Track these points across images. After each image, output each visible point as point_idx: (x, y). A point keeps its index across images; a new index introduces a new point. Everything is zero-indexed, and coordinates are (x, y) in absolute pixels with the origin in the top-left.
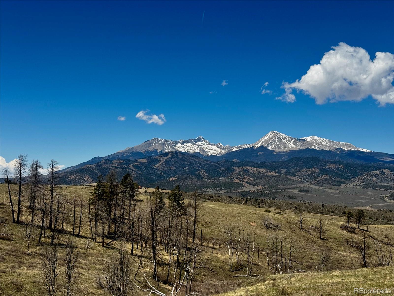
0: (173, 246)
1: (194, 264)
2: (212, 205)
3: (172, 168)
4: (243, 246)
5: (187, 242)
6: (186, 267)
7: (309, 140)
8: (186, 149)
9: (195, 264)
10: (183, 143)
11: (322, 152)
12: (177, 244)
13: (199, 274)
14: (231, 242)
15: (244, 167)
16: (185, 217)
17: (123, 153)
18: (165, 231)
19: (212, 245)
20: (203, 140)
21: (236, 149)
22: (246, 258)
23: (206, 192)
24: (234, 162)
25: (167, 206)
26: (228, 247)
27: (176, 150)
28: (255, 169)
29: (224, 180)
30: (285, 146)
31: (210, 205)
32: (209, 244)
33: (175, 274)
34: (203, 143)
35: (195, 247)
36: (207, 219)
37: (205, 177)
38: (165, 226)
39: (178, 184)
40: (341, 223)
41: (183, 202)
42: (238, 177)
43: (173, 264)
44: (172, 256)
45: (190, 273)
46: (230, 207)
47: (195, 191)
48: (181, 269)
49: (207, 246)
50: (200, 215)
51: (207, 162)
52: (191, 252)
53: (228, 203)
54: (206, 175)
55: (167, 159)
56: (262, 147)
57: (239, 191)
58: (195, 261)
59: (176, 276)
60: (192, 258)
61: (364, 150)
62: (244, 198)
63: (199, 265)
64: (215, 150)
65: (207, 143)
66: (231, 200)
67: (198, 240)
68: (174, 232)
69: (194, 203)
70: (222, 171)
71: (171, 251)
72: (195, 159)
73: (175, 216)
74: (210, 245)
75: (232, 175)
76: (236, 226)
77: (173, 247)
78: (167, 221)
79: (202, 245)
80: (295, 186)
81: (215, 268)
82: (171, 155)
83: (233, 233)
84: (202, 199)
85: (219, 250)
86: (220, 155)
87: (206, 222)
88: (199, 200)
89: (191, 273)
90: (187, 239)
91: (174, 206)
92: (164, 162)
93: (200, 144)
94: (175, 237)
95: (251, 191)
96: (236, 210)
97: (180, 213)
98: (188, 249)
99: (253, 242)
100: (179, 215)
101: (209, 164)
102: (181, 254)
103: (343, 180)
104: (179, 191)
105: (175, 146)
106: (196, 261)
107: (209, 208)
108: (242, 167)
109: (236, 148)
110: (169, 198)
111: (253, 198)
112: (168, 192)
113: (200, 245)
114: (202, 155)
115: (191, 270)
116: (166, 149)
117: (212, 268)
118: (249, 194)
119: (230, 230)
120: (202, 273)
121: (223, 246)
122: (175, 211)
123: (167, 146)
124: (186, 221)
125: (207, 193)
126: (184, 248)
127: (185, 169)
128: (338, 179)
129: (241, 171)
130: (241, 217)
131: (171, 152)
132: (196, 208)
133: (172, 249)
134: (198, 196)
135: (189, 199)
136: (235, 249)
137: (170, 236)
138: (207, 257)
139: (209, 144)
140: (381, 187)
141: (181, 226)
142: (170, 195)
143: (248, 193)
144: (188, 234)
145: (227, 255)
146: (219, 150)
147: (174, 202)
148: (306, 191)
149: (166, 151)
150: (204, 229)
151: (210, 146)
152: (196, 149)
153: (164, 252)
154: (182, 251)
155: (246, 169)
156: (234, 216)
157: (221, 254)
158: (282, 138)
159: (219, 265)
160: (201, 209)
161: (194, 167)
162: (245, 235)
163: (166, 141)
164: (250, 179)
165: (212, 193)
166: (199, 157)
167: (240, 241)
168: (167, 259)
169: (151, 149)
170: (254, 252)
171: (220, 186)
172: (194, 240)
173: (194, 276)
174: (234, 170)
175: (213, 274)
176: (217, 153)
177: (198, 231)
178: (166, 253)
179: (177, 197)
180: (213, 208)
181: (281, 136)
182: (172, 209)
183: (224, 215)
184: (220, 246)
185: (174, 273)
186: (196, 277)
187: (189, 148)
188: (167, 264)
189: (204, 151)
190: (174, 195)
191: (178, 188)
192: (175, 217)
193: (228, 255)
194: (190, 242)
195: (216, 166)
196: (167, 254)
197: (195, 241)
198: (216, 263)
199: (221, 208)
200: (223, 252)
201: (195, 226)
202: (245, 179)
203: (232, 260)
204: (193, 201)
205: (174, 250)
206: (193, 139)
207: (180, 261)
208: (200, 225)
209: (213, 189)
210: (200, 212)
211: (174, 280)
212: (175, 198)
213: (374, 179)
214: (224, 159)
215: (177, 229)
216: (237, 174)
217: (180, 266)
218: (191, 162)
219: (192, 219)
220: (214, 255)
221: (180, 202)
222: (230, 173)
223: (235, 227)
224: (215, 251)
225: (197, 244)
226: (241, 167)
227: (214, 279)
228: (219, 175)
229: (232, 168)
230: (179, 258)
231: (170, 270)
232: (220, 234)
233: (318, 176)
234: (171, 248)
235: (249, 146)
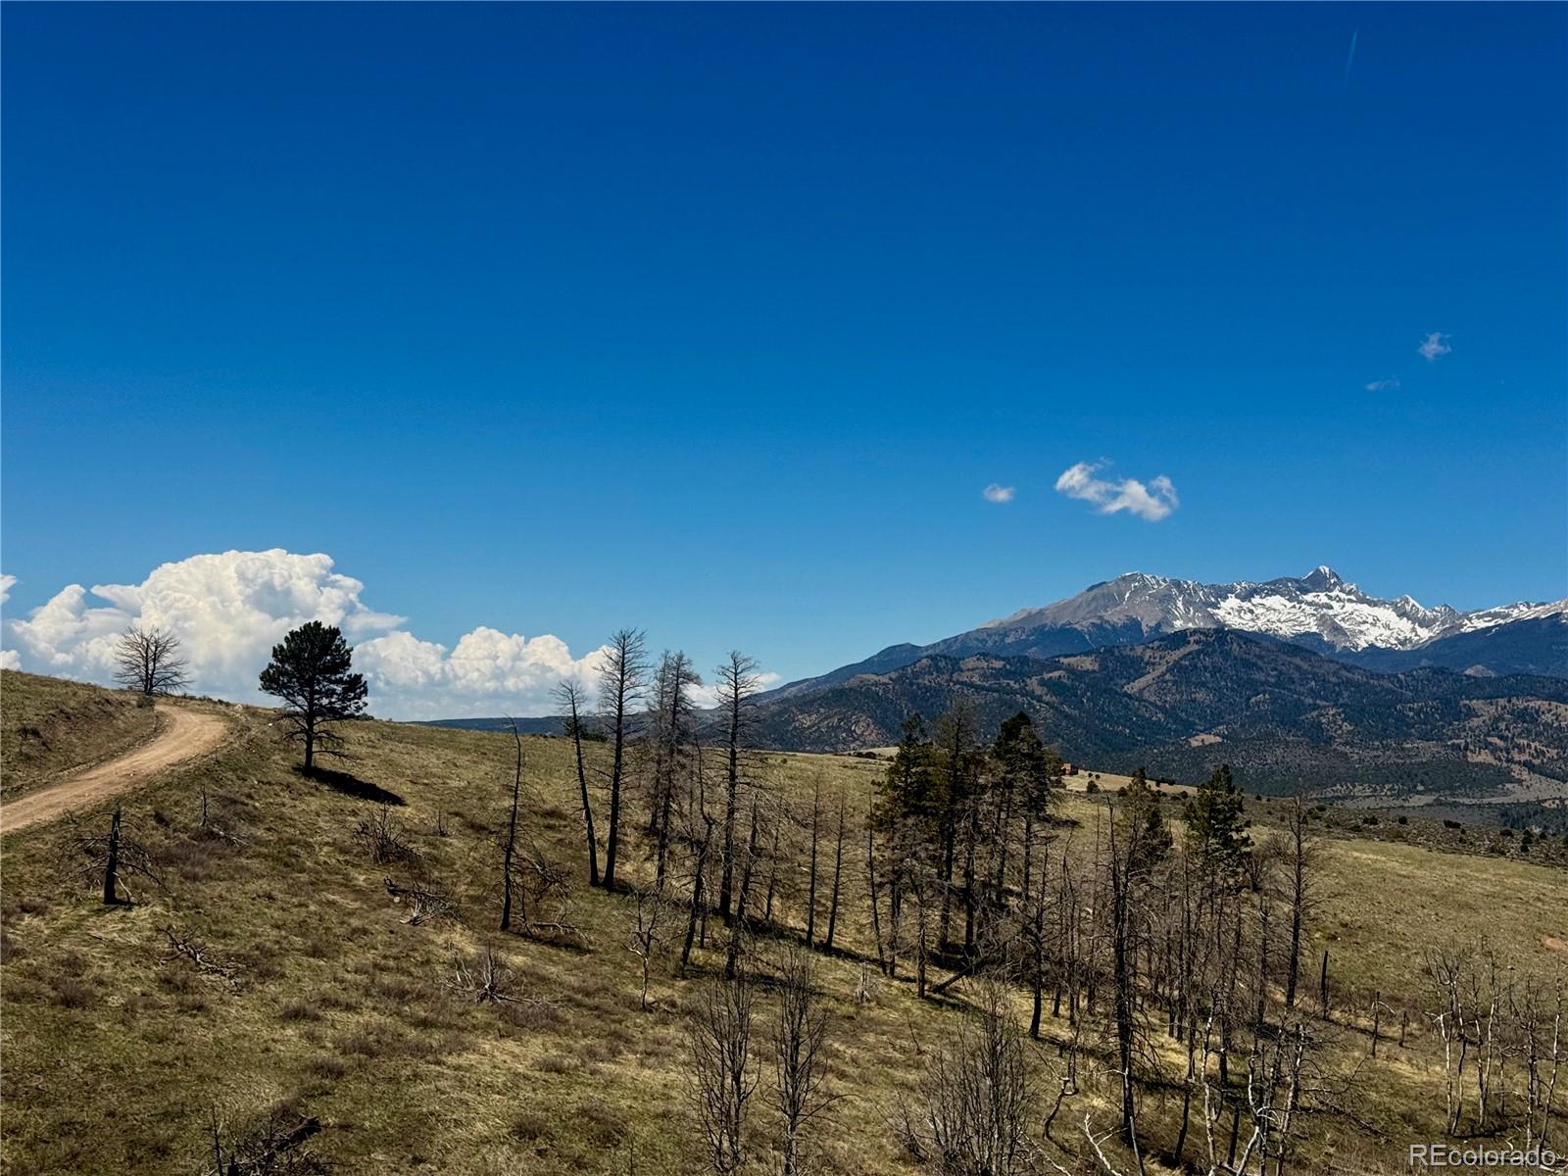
0: (1204, 1014)
1: (1291, 1094)
2: (1371, 856)
3: (1200, 696)
4: (1509, 1033)
5: (1262, 1004)
6: (1259, 1104)
8: (1263, 620)
9: (1295, 1096)
10: (1247, 596)
12: (1218, 1008)
13: (1316, 1136)
14: (1455, 1017)
15: (1514, 700)
16: (1256, 898)
17: (1003, 632)
18: (1169, 952)
19: (1373, 1023)
20: (1335, 584)
21: (1481, 624)
22: (1522, 1084)
23: (1344, 798)
24: (1469, 677)
25: (1180, 848)
26: (1440, 1034)
27: (1218, 621)
29: (1426, 750)
31: (1365, 856)
32: (1358, 1016)
33: (1211, 1130)
34: (1333, 594)
35: (1298, 1026)
36: (1348, 910)
37: (1340, 736)
38: (1169, 932)
39: (1225, 761)
41: (1244, 834)
42: (1491, 744)
43: (1203, 1088)
44: (1198, 1054)
45: (1275, 1130)
46: (1452, 865)
47: (1300, 796)
48: (1237, 1110)
49: (1349, 1026)
50: (1317, 894)
51: (1349, 675)
52: (1279, 1046)
53: (1444, 851)
54: (1347, 727)
55: (1181, 659)
57: (1495, 800)
58: (1296, 1083)
59: (1216, 1137)
60: (1285, 1069)
62: (1514, 831)
63: (1314, 1102)
64: (1387, 627)
65: (1353, 597)
66: (1456, 837)
67: (1311, 997)
68: (1206, 956)
69: (1294, 843)
70: (1418, 715)
71: (1193, 1034)
72: (1298, 661)
73: (1212, 894)
74: (1363, 1022)
75: (1463, 734)
76: (1478, 949)
77: (1206, 1020)
78: (1178, 909)
79: (1326, 1019)
81: (1383, 1119)
82: (1197, 642)
83: (1464, 976)
84: (1328, 827)
85: (1401, 1045)
86: (1408, 647)
87: (1345, 925)
88: (1314, 832)
89: (1281, 1131)
90: (1262, 991)
91: (1206, 851)
92: (1167, 671)
93: (1323, 598)
94: (1211, 978)
95: (1546, 805)
96: (1477, 879)
97: (1231, 881)
98: (1268, 1032)
99: (1553, 1019)
100: (1229, 888)
101: (1358, 685)
102: (1236, 1051)
104: (1231, 790)
105: (1216, 606)
106: (1301, 1083)
107: (1356, 866)
108: (1509, 701)
109: (1478, 617)
110: (1186, 817)
111: (1554, 835)
112: (1185, 795)
113: (1317, 1018)
114: (1331, 646)
115: (1281, 1120)
116: (1176, 618)
117: (1368, 1116)
118: (1536, 813)
119: (1450, 964)
120: (1329, 1136)
121: (1420, 1029)
122: (1214, 873)
123: (1180, 604)
124: (1259, 914)
125: (1348, 803)
126: (1250, 1025)
127: (1258, 703)
129: (1501, 718)
130: (1504, 913)
131: (1195, 632)
132: (1300, 864)
133: (1201, 1027)
134: (1310, 812)
135: (1273, 825)
136: (1472, 1043)
137: (1190, 972)
138: (1348, 1072)
139: (1361, 601)
141: (1238, 934)
142: (1191, 805)
143: (1535, 810)
144: (1268, 970)
145: (1438, 1068)
146: (1404, 626)
147: (1208, 835)
149: (1178, 624)
150: (1334, 951)
151: (1365, 608)
152: (1303, 619)
153: (1166, 1035)
154: (1242, 1038)
155: (1526, 709)
156: (1468, 906)
157: (1409, 1060)
159: (1400, 1106)
160: (1321, 869)
161: (1296, 693)
162: (1519, 987)
163: (1177, 584)
164: (1543, 752)
165: (1371, 803)
166: (1315, 654)
167: (1497, 1010)
168: (1179, 1068)
169: (1114, 616)
170: (1558, 1063)
171: (1407, 778)
172: (1290, 996)
173: (1293, 1146)
174: (1472, 713)
175: (1376, 1144)
176: (1397, 639)
177: (1309, 961)
178: (1173, 1040)
179: (1221, 817)
180: (1378, 866)
182: (1199, 862)
183: (1424, 898)
184: (1407, 1029)
185: (1208, 1126)
186: (1299, 1150)
187: (1273, 617)
188: (1179, 1088)
189: (1337, 629)
190: (1210, 804)
191: (1226, 778)
192: (1210, 895)
193: (1444, 1067)
194: (1275, 1003)
195: (1389, 691)
196: (1177, 1046)
197: (1296, 1002)
198: (1387, 1099)
199: (1410, 868)
200: (1419, 1054)
201: (1296, 937)
202: (1521, 749)
203: (1458, 1092)
204: (1291, 833)
205: (1208, 1033)
206: (1290, 580)
207: (1234, 1079)
208: (1317, 935)
209: (1375, 790)
210: (1318, 883)
211: (1208, 1156)
212: (1211, 818)
214: (1424, 662)
215: (1219, 946)
216: (1485, 730)
217: (1234, 1100)
218: (1281, 673)
219: (1286, 910)
220: (1380, 1063)
221: (1235, 836)
222: (1451, 724)
223: (1472, 951)
224: (1383, 1048)
225: (1306, 1014)
226: (1502, 702)
227: (1380, 1164)
228: (1402, 728)
229: (1462, 703)
230: (1229, 1066)
231: (1190, 1111)
232: (1408, 976)
234: (1193, 1024)
235: (1541, 612)
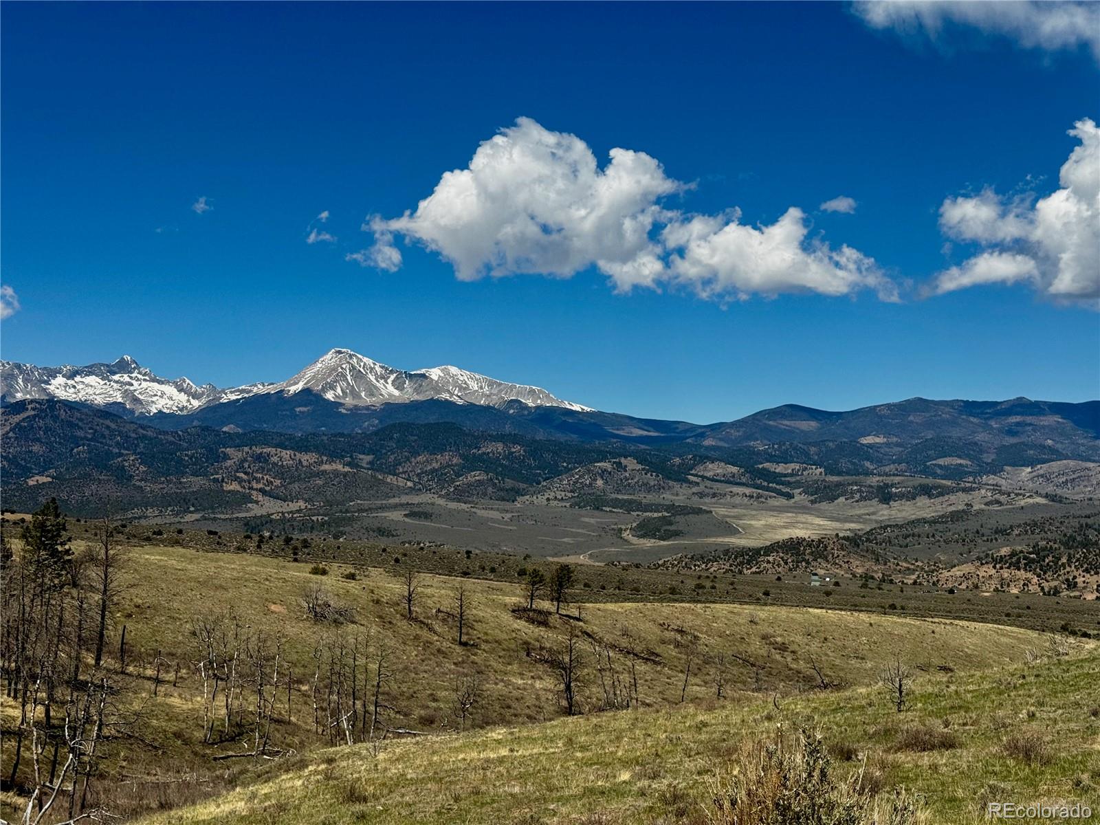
0: (34, 677)
1: (96, 728)
2: (157, 557)
3: (35, 448)
4: (246, 670)
5: (77, 667)
6: (73, 738)
7: (435, 378)
8: (83, 392)
9: (100, 729)
10: (71, 376)
11: (471, 410)
12: (45, 672)
13: (112, 756)
14: (211, 663)
15: (254, 448)
16: (74, 592)
18: (9, 636)
19: (156, 672)
20: (135, 368)
21: (233, 397)
22: (254, 703)
23: (140, 518)
24: (225, 433)
25: (18, 559)
26: (201, 676)
27: (49, 394)
28: (286, 454)
29: (195, 483)
30: (372, 390)
31: (153, 557)
32: (145, 668)
33: (37, 760)
34: (133, 375)
35: (102, 680)
36: (141, 596)
37: (137, 475)
38: (8, 621)
39: (54, 495)
40: (514, 600)
41: (67, 547)
42: (238, 477)
43: (32, 731)
44: (29, 707)
45: (84, 754)
46: (212, 560)
47: (108, 517)
48: (57, 744)
49: (139, 676)
50: (119, 586)
51: (145, 432)
52: (89, 695)
53: (207, 551)
54: (143, 468)
55: (21, 421)
56: (307, 391)
57: (240, 515)
58: (100, 720)
59: (41, 765)
60: (93, 711)
61: (576, 407)
62: (253, 535)
63: (113, 732)
64: (171, 398)
65: (147, 378)
66: (215, 541)
67: (113, 658)
68: (37, 636)
69: (103, 551)
70: (191, 459)
71: (25, 693)
72: (108, 422)
73: (43, 589)
74: (149, 672)
75: (221, 471)
76: (227, 616)
77: (35, 683)
78: (16, 604)
79: (123, 673)
80: (396, 500)
81: (160, 738)
82: (33, 409)
83: (218, 634)
84: (128, 538)
85: (175, 685)
86: (185, 412)
87: (138, 607)
88: (117, 543)
89: (89, 755)
90: (78, 658)
91: (38, 561)
92: (11, 430)
93: (126, 378)
94: (40, 652)
95: (273, 517)
96: (228, 569)
97: (56, 581)
98: (80, 686)
99: (274, 658)
100: (55, 586)
101: (151, 439)
102: (57, 702)
103: (522, 486)
104: (57, 516)
105: (47, 383)
106: (104, 719)
107: (148, 564)
108: (251, 449)
109: (231, 392)
110: (24, 536)
111: (278, 536)
112: (23, 520)
113: (116, 673)
114: (132, 412)
115: (88, 748)
116: (18, 391)
117: (151, 736)
118: (267, 522)
119: (208, 627)
120: (122, 754)
121: (188, 673)
122: (43, 576)
123: (20, 381)
124: (77, 603)
125: (143, 522)
126: (67, 682)
127: (78, 453)
128: (509, 483)
129: (245, 460)
130: (244, 590)
131: (32, 401)
132: (107, 566)
133: (31, 688)
134: (115, 529)
135: (88, 539)
136: (222, 679)
137: (24, 648)
138: (137, 708)
139: (153, 380)
140: (616, 503)
141: (61, 619)
142: (28, 527)
143: (267, 520)
144: (82, 642)
145: (199, 699)
146: (183, 398)
147: (39, 549)
148: (427, 516)
149: (19, 396)
150: (130, 625)
151: (155, 386)
152: (112, 392)
153: (5, 696)
154: (62, 693)
155: (261, 453)
156: (222, 587)
157: (180, 695)
158: (363, 368)
159: (173, 727)
160: (122, 568)
161: (106, 444)
162: (253, 639)
163: (18, 367)
164: (271, 482)
165: (159, 521)
166: (121, 418)
167: (238, 656)
168: (14, 719)
170: (277, 686)
171: (183, 502)
172: (98, 659)
173: (97, 764)
174: (226, 457)
175: (155, 755)
176: (177, 407)
177: (112, 633)
178: (11, 699)
179: (50, 535)
180: (162, 563)
181: (362, 364)
182: (32, 569)
183: (192, 584)
184: (179, 674)
185: (35, 758)
186: (101, 767)
187: (90, 391)
188: (15, 733)
189: (136, 400)
190: (41, 526)
191: (53, 508)
192: (41, 592)
193: (203, 697)
194: (87, 665)
195: (172, 443)
196: (13, 703)
197: (102, 663)
198: (164, 724)
199: (184, 564)
200: (186, 690)
201: (103, 618)
202: (258, 481)
203: (211, 713)
204: (101, 544)
205: (36, 691)
206: (103, 365)
207: (55, 722)
208: (118, 615)
209: (161, 511)
210: (120, 578)
211: (35, 779)
212: (42, 536)
213: (600, 482)
214: (195, 423)
215: (47, 628)
216: (235, 468)
217: (53, 737)
218: (96, 431)
219: (96, 598)
220: (159, 699)
221: (60, 548)
222: (213, 465)
223: (223, 617)
224: (162, 689)
225: (108, 670)
226: (246, 449)
227: (158, 769)
228: (181, 469)
229: (220, 450)
230: (52, 713)
231: (22, 749)
232: (180, 638)
233: (458, 475)
234: (26, 686)
235: (272, 389)
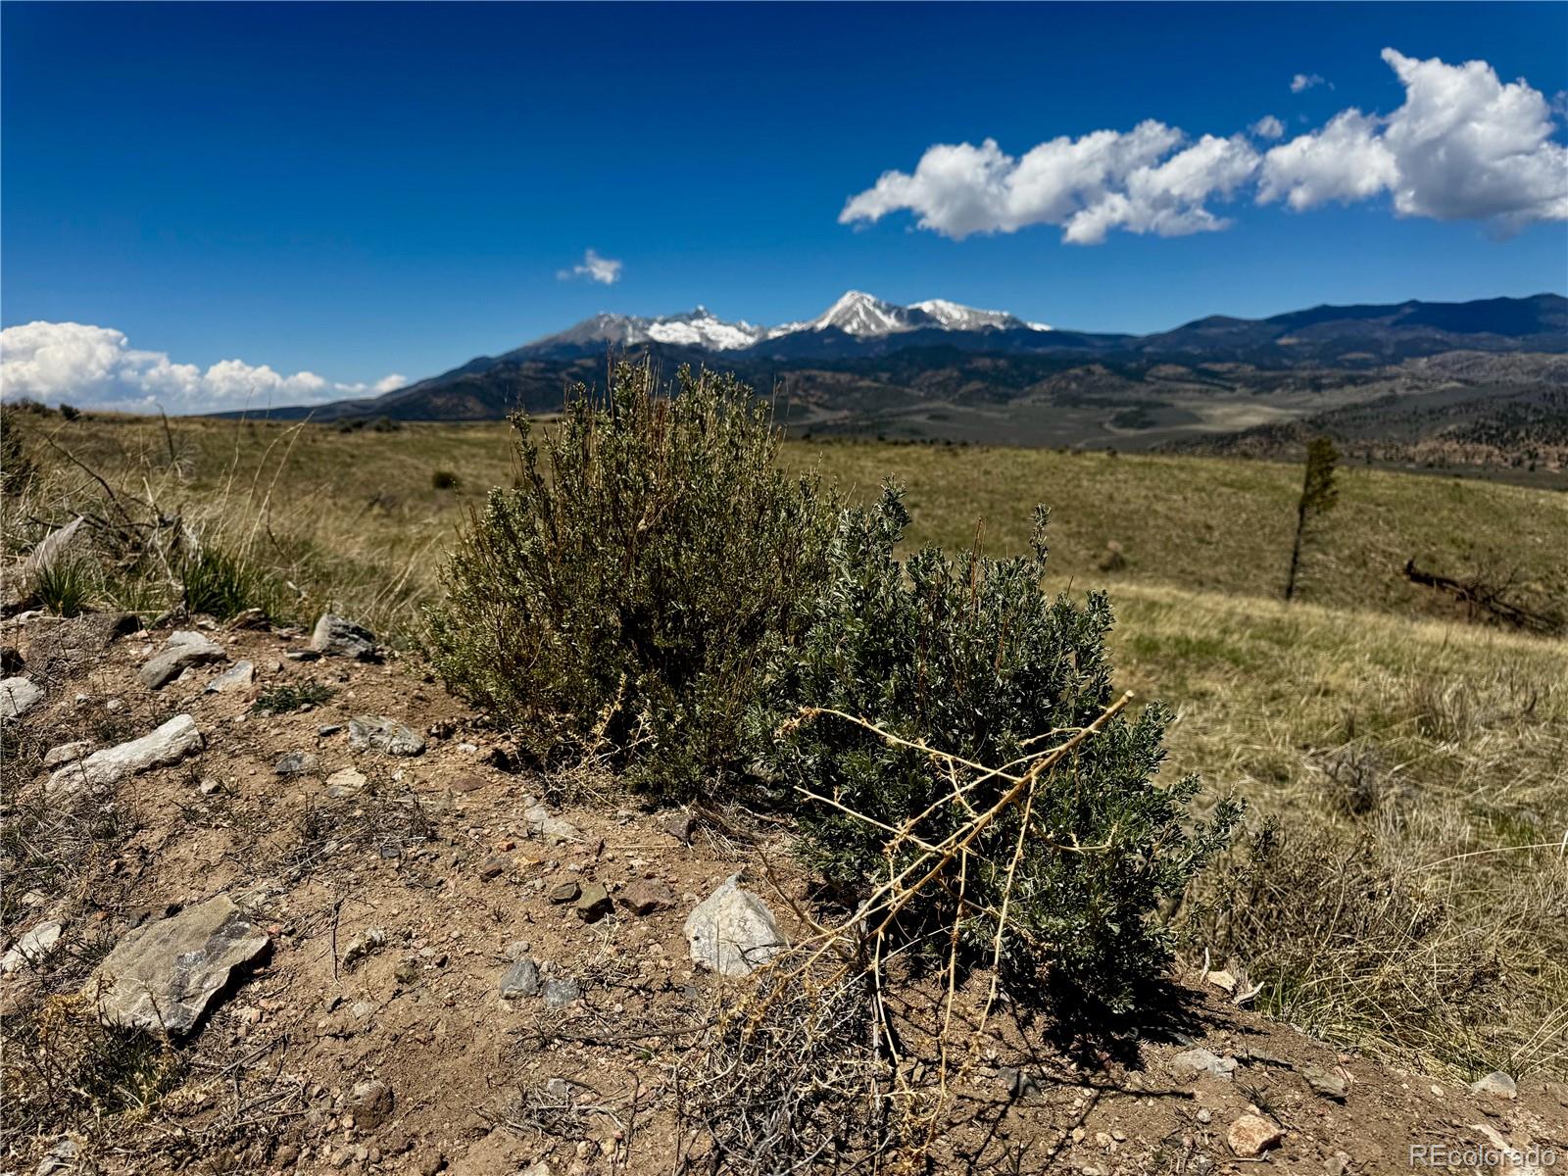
7: (927, 310)
8: (673, 335)
10: (663, 323)
11: (957, 334)
15: (802, 371)
17: (537, 348)
20: (706, 315)
21: (777, 334)
24: (778, 361)
27: (651, 338)
28: (828, 375)
30: (879, 323)
34: (705, 321)
51: (723, 363)
56: (831, 327)
57: (804, 423)
64: (733, 337)
65: (715, 322)
70: (759, 381)
80: (915, 407)
82: (643, 349)
86: (744, 347)
93: (700, 323)
103: (1011, 391)
105: (648, 329)
109: (775, 331)
114: (708, 349)
116: (629, 337)
118: (825, 428)
123: (630, 329)
128: (1001, 389)
129: (799, 381)
131: (642, 343)
139: (720, 324)
140: (1091, 402)
146: (741, 336)
148: (944, 418)
149: (631, 340)
151: (721, 327)
152: (692, 335)
155: (809, 375)
158: (872, 306)
163: (627, 318)
164: (822, 397)
169: (596, 337)
174: (784, 379)
176: (738, 344)
181: (871, 303)
187: (678, 334)
189: (709, 340)
202: (812, 396)
206: (685, 313)
213: (1074, 386)
216: (793, 387)
226: (797, 372)
229: (778, 375)
233: (960, 385)
235: (804, 327)
